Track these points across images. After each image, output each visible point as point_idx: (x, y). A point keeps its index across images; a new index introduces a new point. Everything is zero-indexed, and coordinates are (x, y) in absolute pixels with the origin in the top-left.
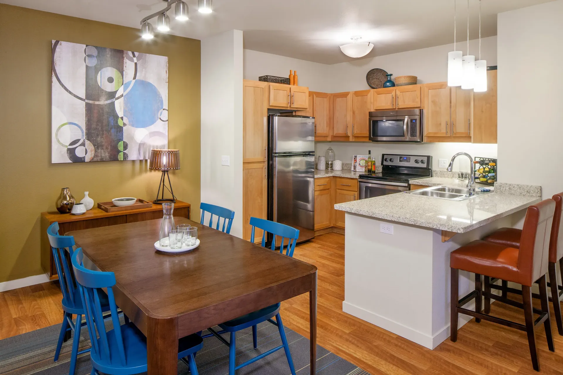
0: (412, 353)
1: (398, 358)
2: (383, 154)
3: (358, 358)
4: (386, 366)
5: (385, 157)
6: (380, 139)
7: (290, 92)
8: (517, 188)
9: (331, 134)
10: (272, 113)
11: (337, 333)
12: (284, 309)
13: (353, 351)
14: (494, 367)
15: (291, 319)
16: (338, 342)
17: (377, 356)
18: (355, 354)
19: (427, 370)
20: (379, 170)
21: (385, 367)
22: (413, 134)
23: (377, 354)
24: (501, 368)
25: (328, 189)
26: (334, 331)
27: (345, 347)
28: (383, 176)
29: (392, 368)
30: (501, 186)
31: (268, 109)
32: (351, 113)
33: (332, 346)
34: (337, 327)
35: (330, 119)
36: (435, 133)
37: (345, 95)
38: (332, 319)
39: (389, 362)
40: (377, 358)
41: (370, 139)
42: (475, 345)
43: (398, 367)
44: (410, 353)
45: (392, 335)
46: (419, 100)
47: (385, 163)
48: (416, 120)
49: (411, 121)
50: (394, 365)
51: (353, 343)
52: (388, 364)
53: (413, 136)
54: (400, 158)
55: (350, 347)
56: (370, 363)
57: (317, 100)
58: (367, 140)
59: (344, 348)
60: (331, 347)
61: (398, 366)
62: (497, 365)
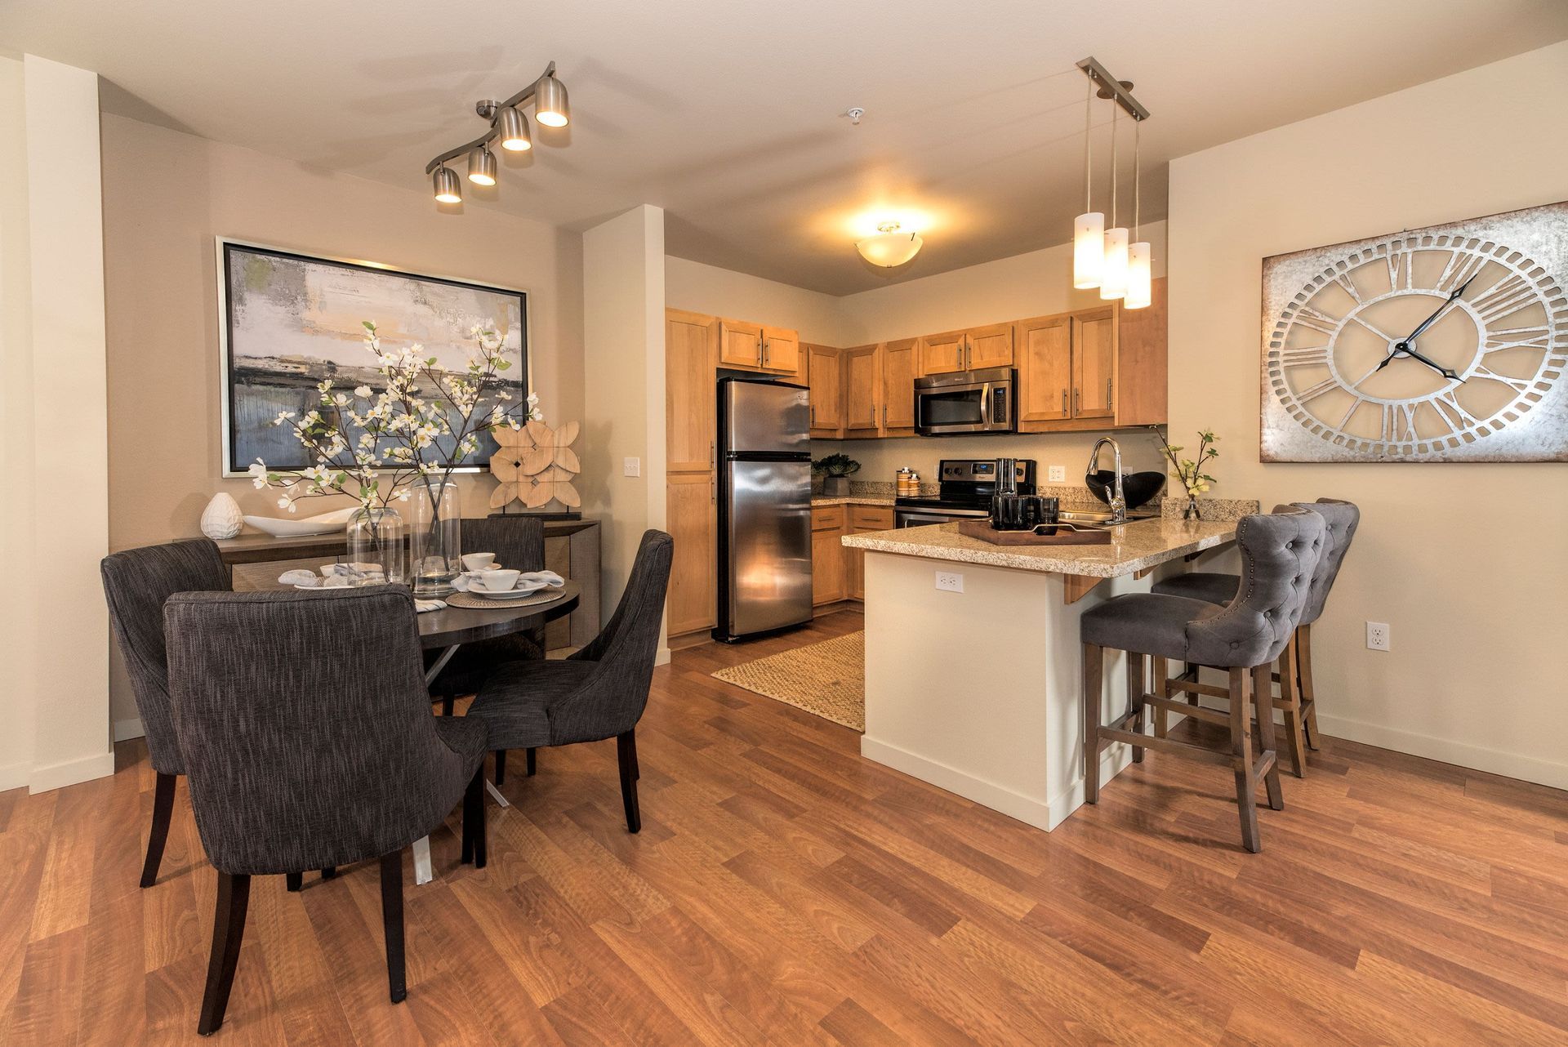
0: (1006, 840)
1: (977, 853)
2: (941, 461)
3: (891, 855)
4: (951, 871)
5: (946, 466)
6: (936, 429)
7: (762, 337)
8: (1209, 507)
9: (843, 425)
10: (725, 377)
11: (847, 800)
12: (740, 755)
13: (881, 839)
14: (1184, 868)
15: (754, 773)
16: (849, 819)
17: (931, 848)
18: (885, 844)
19: (1040, 877)
20: (935, 491)
21: (950, 873)
22: (998, 418)
23: (933, 845)
24: (1200, 869)
25: (839, 528)
26: (843, 797)
27: (864, 830)
28: (941, 499)
29: (964, 874)
30: (1176, 504)
31: (717, 368)
32: (882, 383)
33: (837, 828)
34: (849, 789)
35: (841, 396)
36: (1043, 414)
37: (869, 350)
38: (839, 772)
39: (958, 861)
40: (932, 852)
41: (917, 430)
42: (1138, 820)
43: (978, 871)
44: (1003, 840)
45: (963, 803)
46: (1009, 352)
47: (946, 477)
48: (1004, 389)
49: (996, 391)
50: (968, 866)
51: (881, 822)
52: (956, 864)
53: (999, 421)
54: (975, 466)
55: (874, 830)
56: (916, 864)
57: (816, 361)
58: (911, 433)
59: (861, 832)
60: (834, 831)
61: (978, 868)
62: (1189, 864)
